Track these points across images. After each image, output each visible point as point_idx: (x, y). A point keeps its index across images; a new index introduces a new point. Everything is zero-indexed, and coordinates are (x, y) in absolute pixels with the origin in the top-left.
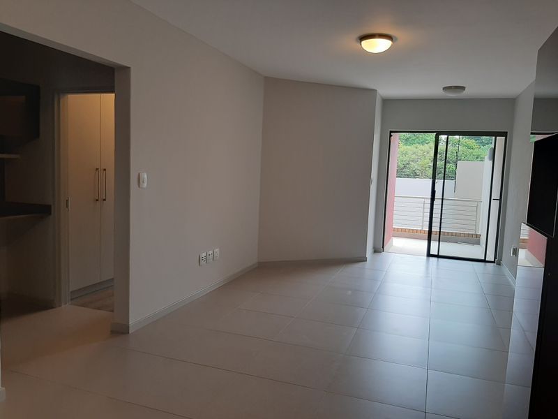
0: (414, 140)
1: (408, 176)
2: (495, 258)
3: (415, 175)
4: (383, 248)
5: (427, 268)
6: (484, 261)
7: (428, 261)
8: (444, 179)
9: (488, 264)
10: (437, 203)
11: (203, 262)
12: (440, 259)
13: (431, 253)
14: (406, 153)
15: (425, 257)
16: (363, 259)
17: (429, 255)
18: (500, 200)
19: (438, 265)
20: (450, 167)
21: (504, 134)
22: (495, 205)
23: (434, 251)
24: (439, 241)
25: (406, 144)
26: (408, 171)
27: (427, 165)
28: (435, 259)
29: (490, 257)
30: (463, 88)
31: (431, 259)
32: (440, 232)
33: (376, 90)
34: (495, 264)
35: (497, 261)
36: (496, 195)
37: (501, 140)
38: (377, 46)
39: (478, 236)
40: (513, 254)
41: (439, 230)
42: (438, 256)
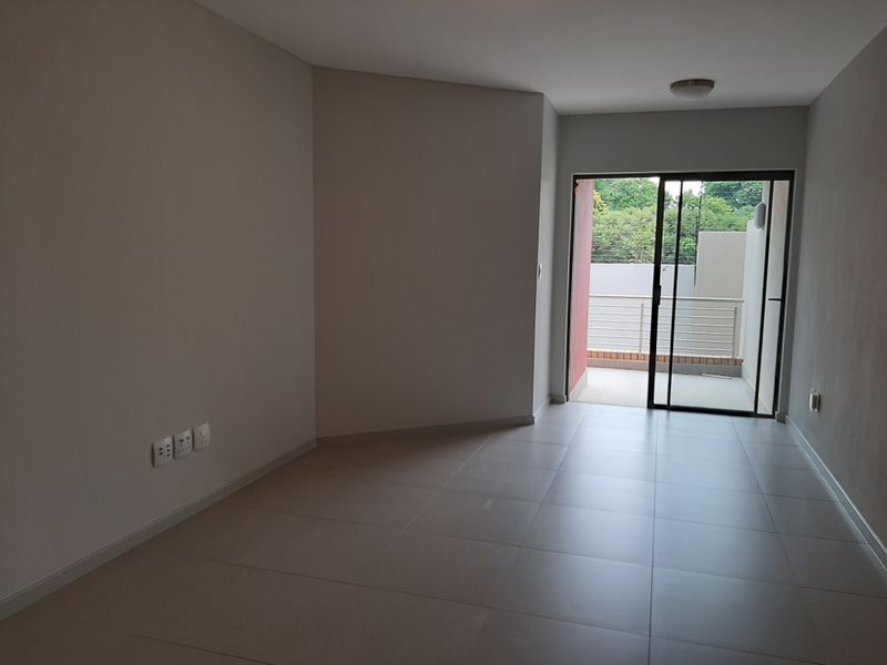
0: (627, 201)
1: (619, 260)
2: (775, 409)
3: (627, 257)
4: (567, 394)
5: (649, 434)
6: (754, 415)
7: (650, 416)
8: (677, 264)
9: (761, 421)
11: (160, 460)
12: (673, 414)
13: (655, 402)
14: (614, 223)
15: (645, 410)
16: (528, 421)
17: (651, 405)
18: (783, 300)
19: (668, 427)
20: (686, 242)
21: (787, 175)
22: (773, 309)
23: (660, 398)
24: (670, 373)
25: (614, 208)
26: (617, 252)
27: (648, 241)
28: (663, 413)
29: (766, 406)
30: (709, 84)
31: (656, 413)
32: (671, 356)
33: (541, 94)
34: (775, 421)
35: (779, 413)
36: (774, 290)
37: (782, 187)
39: (738, 363)
40: (814, 406)
41: (669, 354)
42: (668, 408)
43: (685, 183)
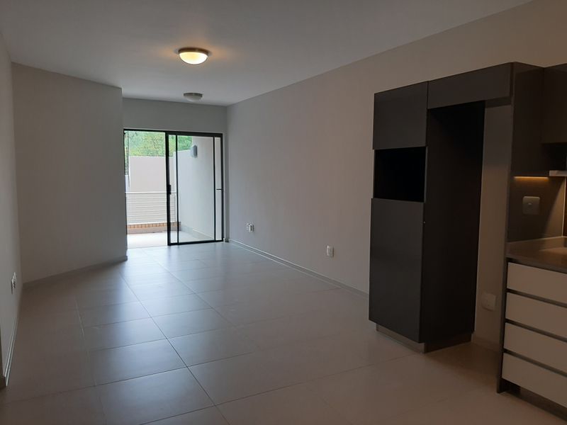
2: (223, 237)
5: (169, 256)
6: (215, 241)
7: (169, 249)
9: (217, 243)
10: (173, 196)
12: (180, 246)
13: (171, 242)
15: (167, 247)
17: (170, 244)
18: (222, 189)
19: (179, 252)
21: (220, 135)
22: (219, 193)
23: (174, 240)
24: (178, 231)
28: (176, 246)
29: (219, 238)
30: (200, 95)
31: (172, 247)
32: (178, 222)
33: (121, 89)
34: (223, 242)
35: (225, 239)
36: (218, 186)
37: (217, 139)
38: (197, 58)
40: (251, 230)
41: (176, 221)
42: (178, 244)
43: (178, 136)
